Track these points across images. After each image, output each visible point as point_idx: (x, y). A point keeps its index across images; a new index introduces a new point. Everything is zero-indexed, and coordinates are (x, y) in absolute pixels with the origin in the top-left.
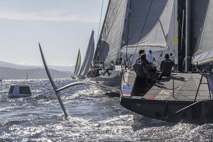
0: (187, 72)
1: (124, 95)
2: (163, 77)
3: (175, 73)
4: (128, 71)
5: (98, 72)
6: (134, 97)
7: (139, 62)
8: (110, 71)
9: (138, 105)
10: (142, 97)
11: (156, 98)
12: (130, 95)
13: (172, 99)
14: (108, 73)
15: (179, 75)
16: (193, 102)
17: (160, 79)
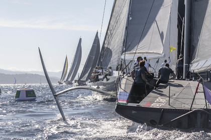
0: (184, 80)
1: (119, 102)
2: (160, 84)
3: (172, 80)
4: (126, 77)
5: (98, 77)
6: (130, 104)
7: (138, 69)
8: (108, 77)
9: (133, 112)
10: (137, 104)
11: (152, 105)
12: (125, 102)
13: (168, 107)
14: (107, 78)
15: (177, 82)
16: (188, 111)
17: (157, 86)
